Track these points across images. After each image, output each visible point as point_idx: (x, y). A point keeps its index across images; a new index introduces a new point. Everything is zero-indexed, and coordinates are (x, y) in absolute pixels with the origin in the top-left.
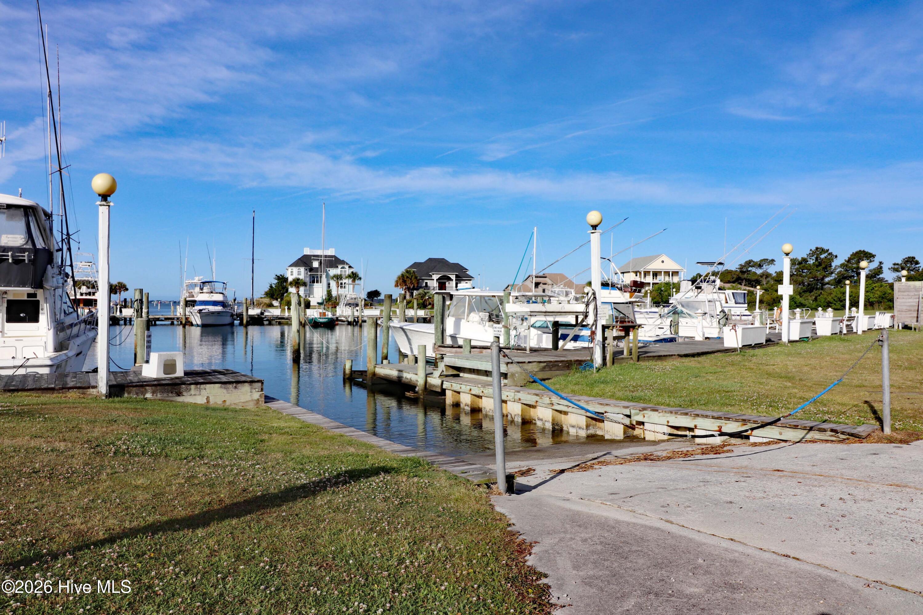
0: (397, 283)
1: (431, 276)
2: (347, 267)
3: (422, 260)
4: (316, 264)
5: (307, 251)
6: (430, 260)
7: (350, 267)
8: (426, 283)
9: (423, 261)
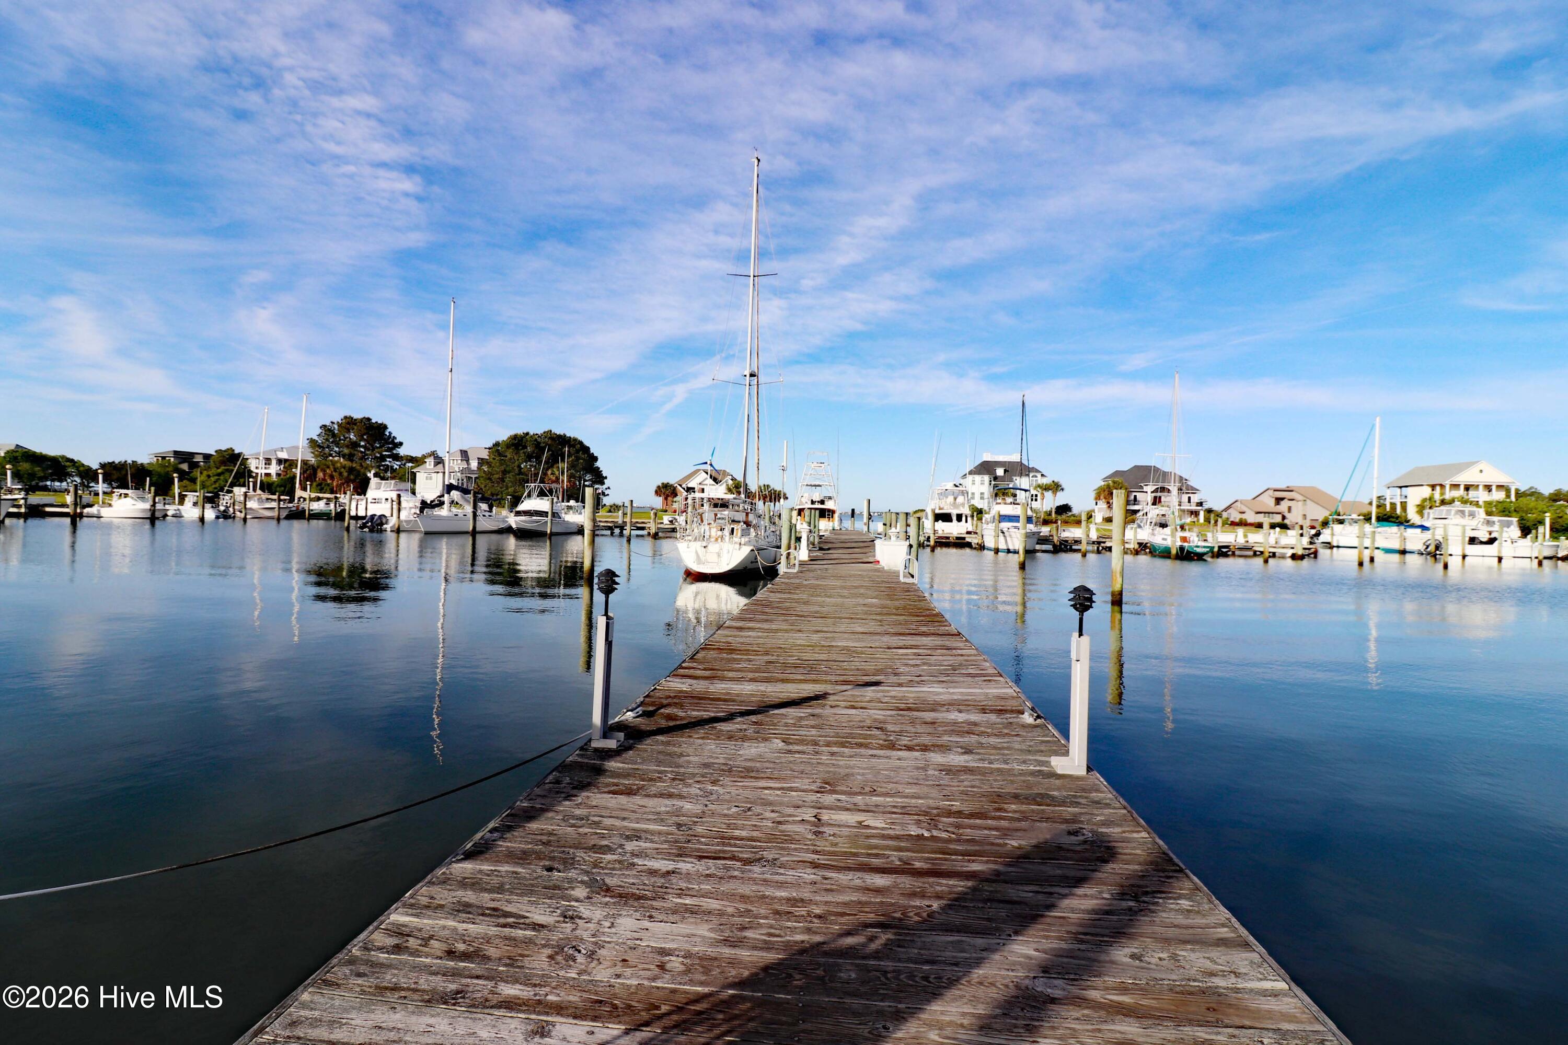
0: (1099, 496)
1: (1142, 487)
2: (1039, 475)
3: (1126, 467)
4: (1000, 472)
5: (988, 457)
6: (1137, 468)
7: (1042, 475)
8: (1135, 497)
9: (1126, 469)
